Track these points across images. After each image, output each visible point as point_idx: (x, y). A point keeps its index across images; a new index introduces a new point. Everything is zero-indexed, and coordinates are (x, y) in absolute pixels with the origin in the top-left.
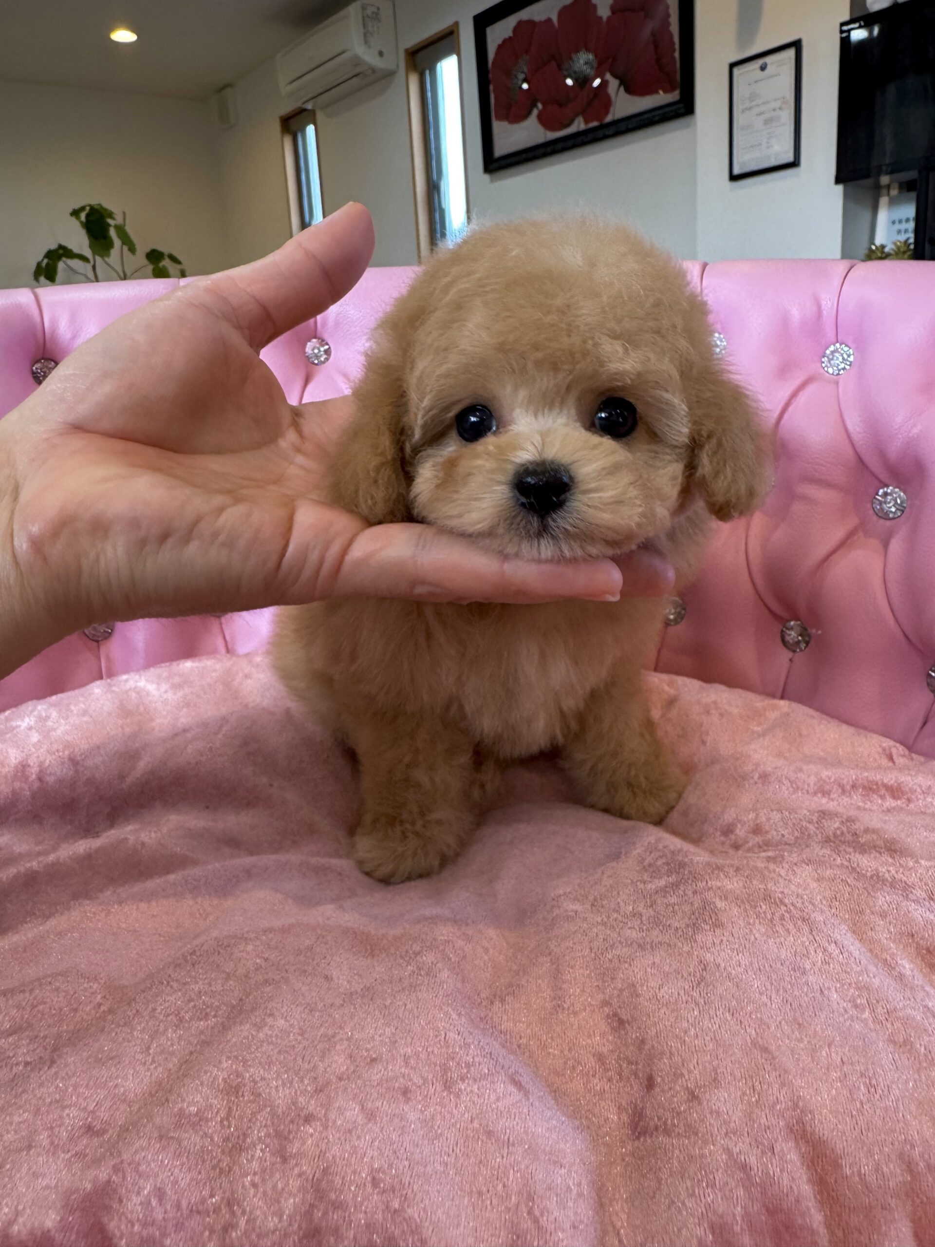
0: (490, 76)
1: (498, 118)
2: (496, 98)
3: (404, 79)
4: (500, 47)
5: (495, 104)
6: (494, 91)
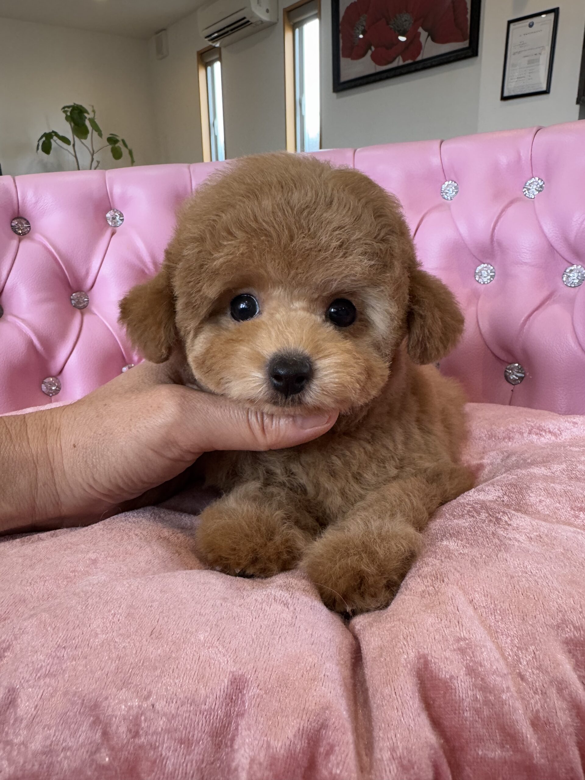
0: (340, 28)
1: (344, 56)
2: (343, 43)
3: (282, 28)
4: (348, 9)
5: (343, 46)
6: (342, 37)
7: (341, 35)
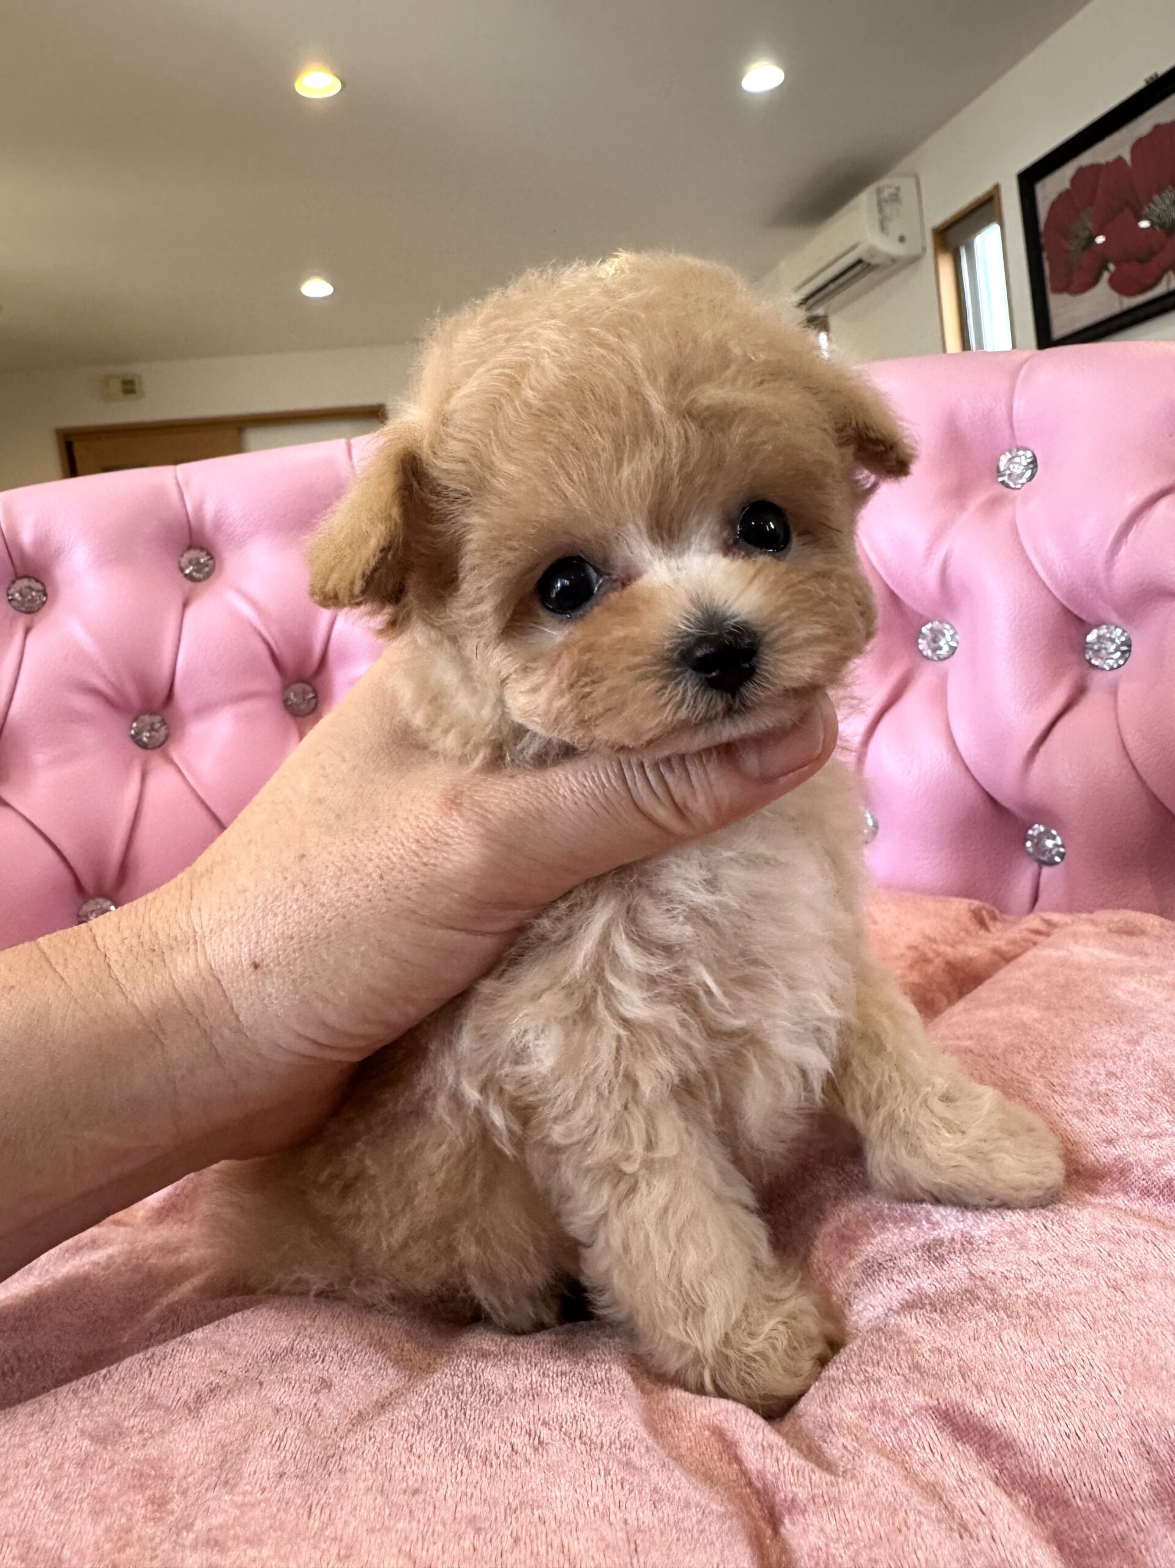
0: (1043, 240)
1: (1058, 290)
2: (1051, 266)
3: (932, 265)
4: (1054, 206)
5: (1051, 274)
6: (1048, 258)
7: (1045, 255)
